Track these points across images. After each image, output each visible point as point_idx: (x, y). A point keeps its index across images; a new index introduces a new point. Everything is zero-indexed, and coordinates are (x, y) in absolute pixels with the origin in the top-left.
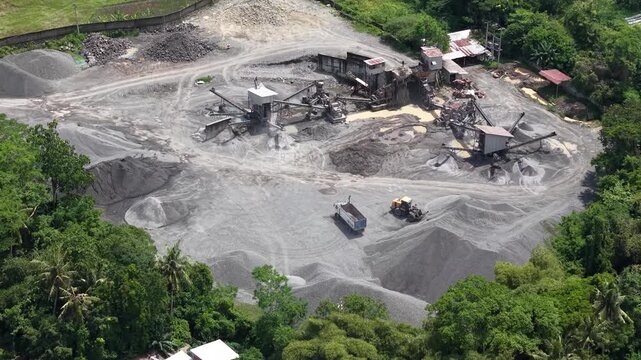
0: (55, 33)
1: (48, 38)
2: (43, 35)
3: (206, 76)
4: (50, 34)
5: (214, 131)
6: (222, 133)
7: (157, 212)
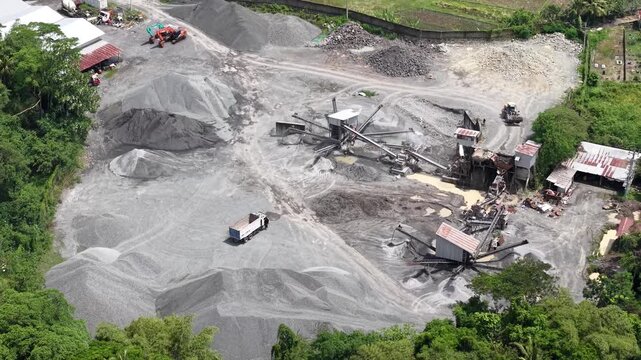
0: (329, 11)
1: (321, 12)
2: (319, 8)
3: (372, 91)
4: (325, 9)
5: (285, 131)
6: (292, 136)
7: (130, 162)
